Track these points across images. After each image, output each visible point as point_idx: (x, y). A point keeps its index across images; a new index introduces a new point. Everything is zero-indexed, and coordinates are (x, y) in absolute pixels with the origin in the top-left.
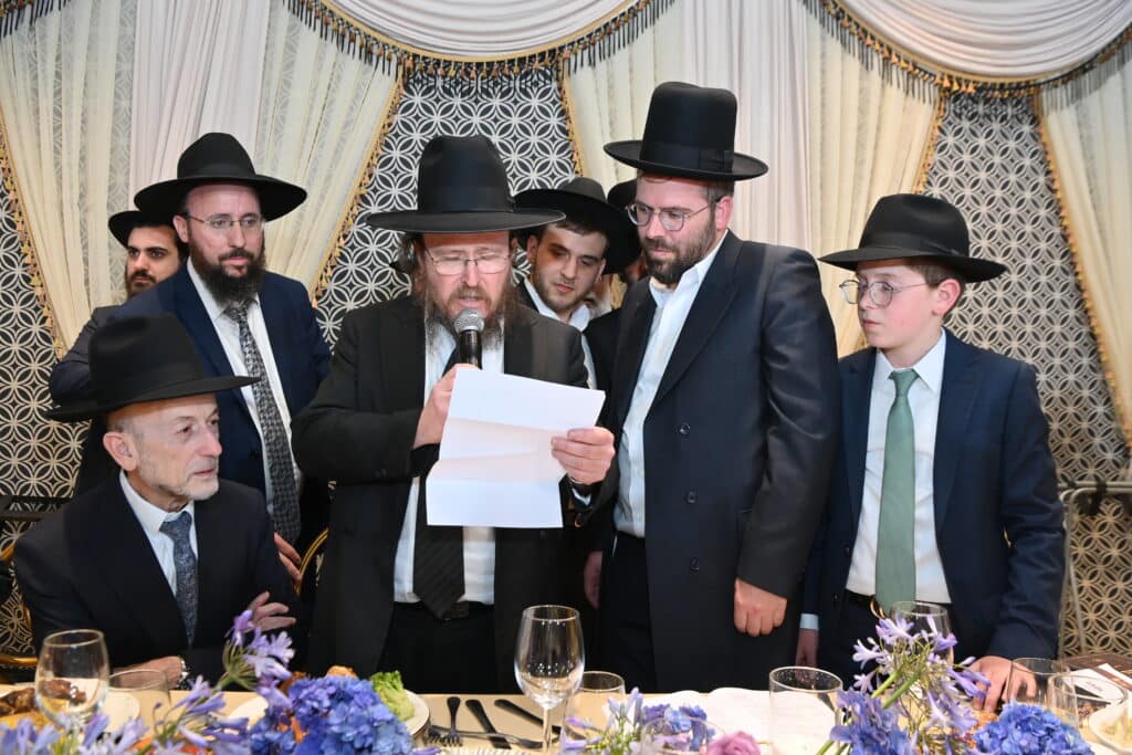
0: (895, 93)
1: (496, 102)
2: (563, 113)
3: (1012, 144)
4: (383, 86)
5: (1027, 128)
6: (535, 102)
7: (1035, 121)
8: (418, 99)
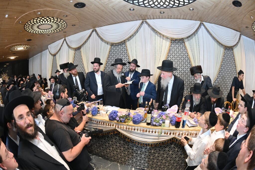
0: (164, 41)
1: (120, 46)
2: (126, 47)
3: (181, 46)
4: (109, 46)
5: (183, 44)
6: (123, 46)
7: (184, 43)
8: (112, 47)
